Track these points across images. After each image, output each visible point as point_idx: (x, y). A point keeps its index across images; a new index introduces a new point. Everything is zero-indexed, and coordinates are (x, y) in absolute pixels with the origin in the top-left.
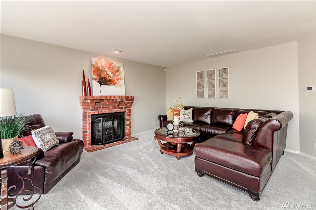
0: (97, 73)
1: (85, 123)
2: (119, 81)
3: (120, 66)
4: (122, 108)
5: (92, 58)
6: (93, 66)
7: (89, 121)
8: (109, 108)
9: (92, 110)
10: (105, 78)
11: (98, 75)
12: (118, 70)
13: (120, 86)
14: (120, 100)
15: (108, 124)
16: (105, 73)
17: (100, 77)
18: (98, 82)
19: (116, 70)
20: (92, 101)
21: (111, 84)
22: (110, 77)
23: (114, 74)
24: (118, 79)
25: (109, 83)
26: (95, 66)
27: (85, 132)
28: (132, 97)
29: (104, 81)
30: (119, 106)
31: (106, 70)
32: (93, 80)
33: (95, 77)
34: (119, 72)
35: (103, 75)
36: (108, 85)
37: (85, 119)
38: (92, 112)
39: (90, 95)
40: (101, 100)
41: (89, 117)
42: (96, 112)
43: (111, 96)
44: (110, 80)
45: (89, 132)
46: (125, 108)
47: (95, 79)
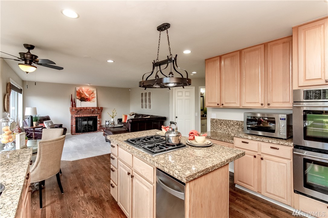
0: (79, 95)
1: (72, 121)
2: (93, 99)
3: (94, 90)
4: (95, 114)
5: (77, 88)
6: (77, 91)
7: (74, 120)
8: (86, 114)
9: (76, 115)
10: (84, 98)
11: (79, 96)
12: (93, 93)
13: (94, 101)
14: (93, 110)
15: (85, 123)
16: (84, 95)
17: (81, 97)
18: (80, 100)
19: (92, 93)
20: (76, 110)
21: (87, 101)
22: (87, 97)
23: (90, 95)
24: (92, 98)
25: (86, 100)
26: (78, 92)
27: (72, 126)
28: (101, 108)
29: (83, 99)
30: (93, 113)
31: (85, 93)
32: (77, 99)
33: (78, 97)
34: (93, 94)
35: (83, 96)
36: (86, 101)
37: (72, 119)
38: (76, 116)
39: (75, 107)
40: (81, 110)
41: (74, 118)
42: (78, 116)
43: (87, 108)
44: (87, 99)
45: (74, 126)
46: (96, 114)
47: (78, 99)
